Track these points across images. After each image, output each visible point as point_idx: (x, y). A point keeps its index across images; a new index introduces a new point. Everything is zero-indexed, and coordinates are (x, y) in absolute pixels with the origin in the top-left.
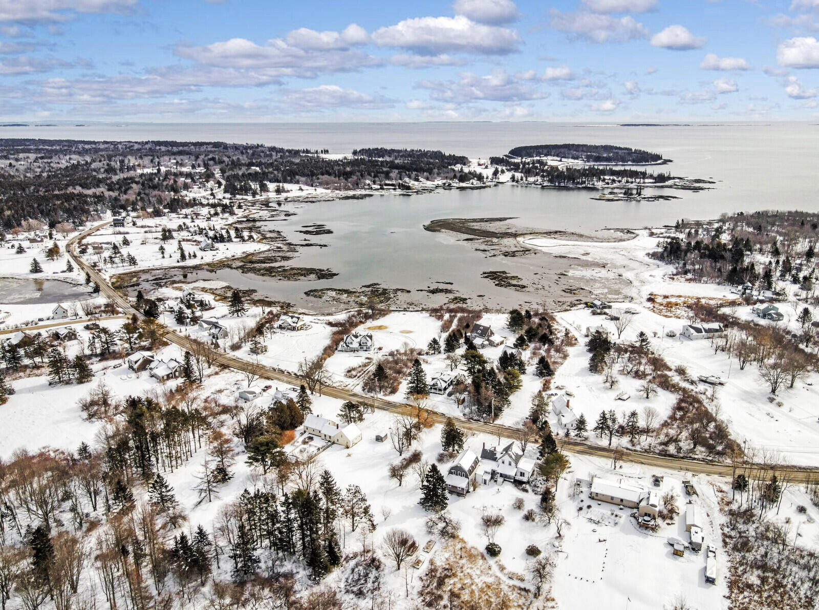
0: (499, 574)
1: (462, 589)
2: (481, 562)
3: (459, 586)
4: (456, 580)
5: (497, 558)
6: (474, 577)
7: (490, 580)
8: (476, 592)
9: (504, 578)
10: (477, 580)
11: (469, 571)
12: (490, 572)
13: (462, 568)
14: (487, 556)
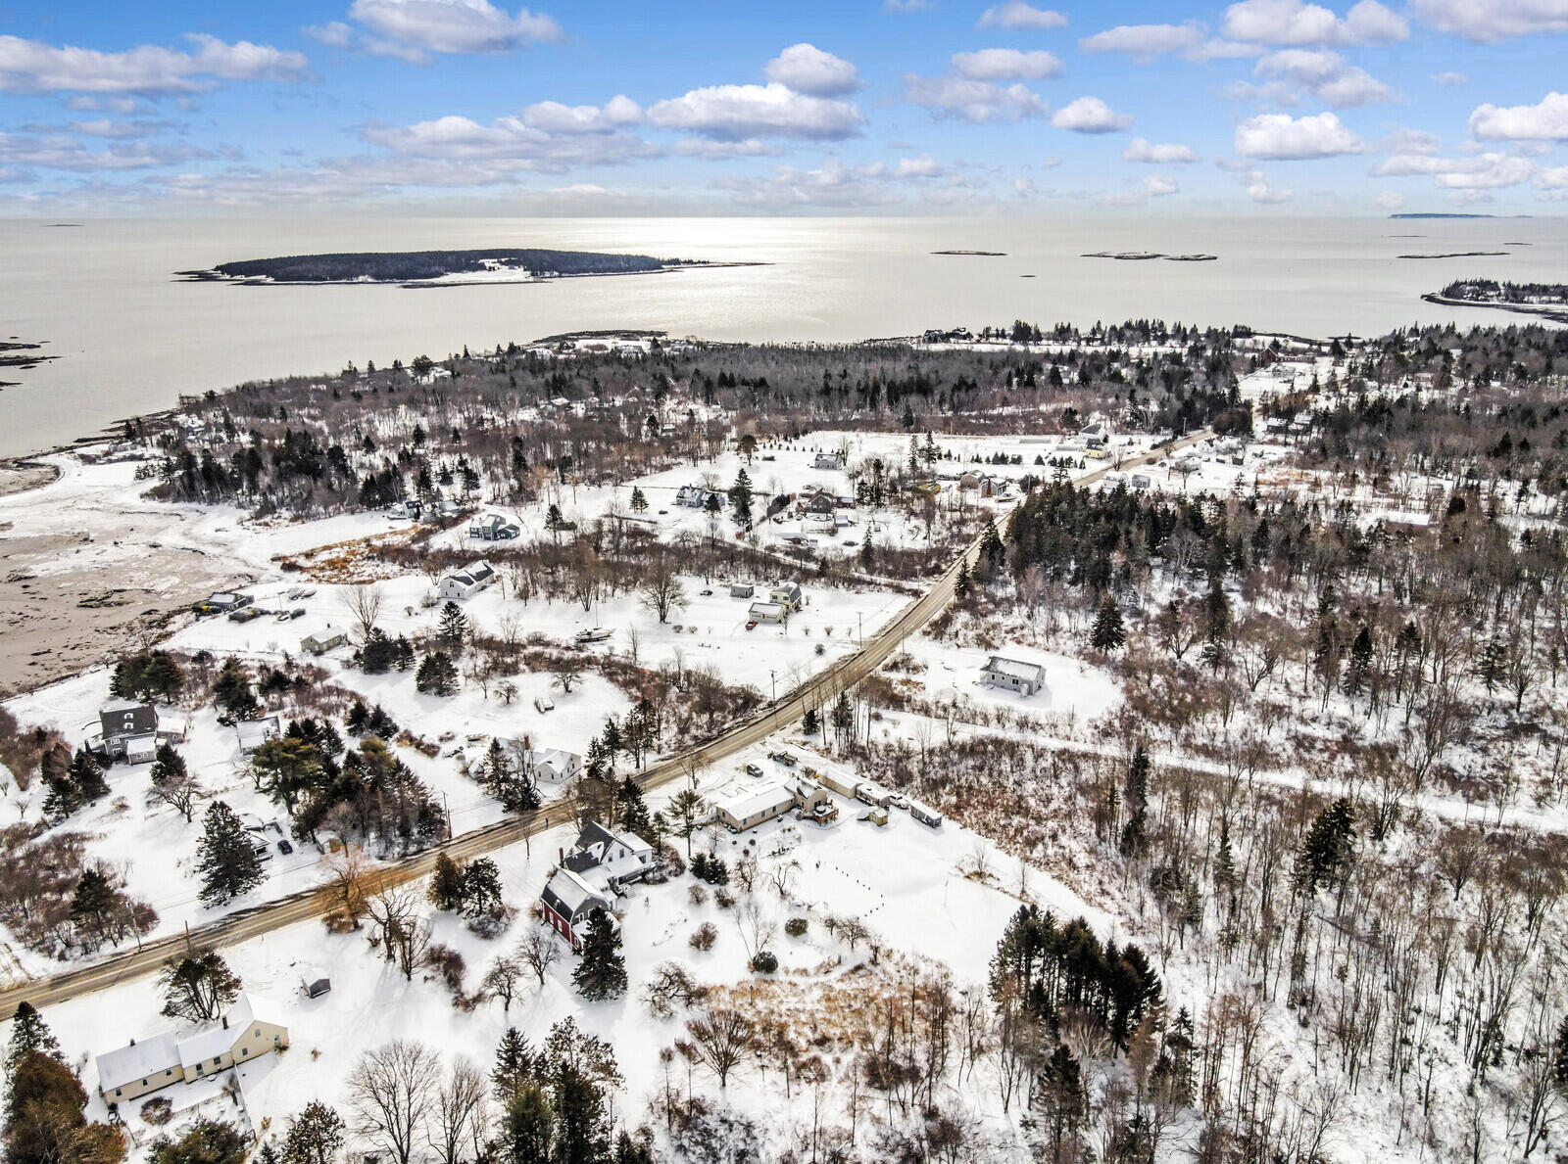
0: (812, 980)
1: (815, 1029)
2: (774, 987)
3: (807, 1030)
4: (792, 1028)
5: (780, 969)
6: (800, 1006)
7: (817, 993)
8: (828, 1016)
9: (822, 978)
10: (809, 1007)
11: (783, 1008)
12: (802, 987)
13: (772, 1012)
14: (768, 977)
